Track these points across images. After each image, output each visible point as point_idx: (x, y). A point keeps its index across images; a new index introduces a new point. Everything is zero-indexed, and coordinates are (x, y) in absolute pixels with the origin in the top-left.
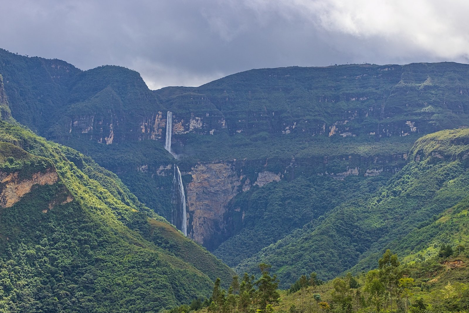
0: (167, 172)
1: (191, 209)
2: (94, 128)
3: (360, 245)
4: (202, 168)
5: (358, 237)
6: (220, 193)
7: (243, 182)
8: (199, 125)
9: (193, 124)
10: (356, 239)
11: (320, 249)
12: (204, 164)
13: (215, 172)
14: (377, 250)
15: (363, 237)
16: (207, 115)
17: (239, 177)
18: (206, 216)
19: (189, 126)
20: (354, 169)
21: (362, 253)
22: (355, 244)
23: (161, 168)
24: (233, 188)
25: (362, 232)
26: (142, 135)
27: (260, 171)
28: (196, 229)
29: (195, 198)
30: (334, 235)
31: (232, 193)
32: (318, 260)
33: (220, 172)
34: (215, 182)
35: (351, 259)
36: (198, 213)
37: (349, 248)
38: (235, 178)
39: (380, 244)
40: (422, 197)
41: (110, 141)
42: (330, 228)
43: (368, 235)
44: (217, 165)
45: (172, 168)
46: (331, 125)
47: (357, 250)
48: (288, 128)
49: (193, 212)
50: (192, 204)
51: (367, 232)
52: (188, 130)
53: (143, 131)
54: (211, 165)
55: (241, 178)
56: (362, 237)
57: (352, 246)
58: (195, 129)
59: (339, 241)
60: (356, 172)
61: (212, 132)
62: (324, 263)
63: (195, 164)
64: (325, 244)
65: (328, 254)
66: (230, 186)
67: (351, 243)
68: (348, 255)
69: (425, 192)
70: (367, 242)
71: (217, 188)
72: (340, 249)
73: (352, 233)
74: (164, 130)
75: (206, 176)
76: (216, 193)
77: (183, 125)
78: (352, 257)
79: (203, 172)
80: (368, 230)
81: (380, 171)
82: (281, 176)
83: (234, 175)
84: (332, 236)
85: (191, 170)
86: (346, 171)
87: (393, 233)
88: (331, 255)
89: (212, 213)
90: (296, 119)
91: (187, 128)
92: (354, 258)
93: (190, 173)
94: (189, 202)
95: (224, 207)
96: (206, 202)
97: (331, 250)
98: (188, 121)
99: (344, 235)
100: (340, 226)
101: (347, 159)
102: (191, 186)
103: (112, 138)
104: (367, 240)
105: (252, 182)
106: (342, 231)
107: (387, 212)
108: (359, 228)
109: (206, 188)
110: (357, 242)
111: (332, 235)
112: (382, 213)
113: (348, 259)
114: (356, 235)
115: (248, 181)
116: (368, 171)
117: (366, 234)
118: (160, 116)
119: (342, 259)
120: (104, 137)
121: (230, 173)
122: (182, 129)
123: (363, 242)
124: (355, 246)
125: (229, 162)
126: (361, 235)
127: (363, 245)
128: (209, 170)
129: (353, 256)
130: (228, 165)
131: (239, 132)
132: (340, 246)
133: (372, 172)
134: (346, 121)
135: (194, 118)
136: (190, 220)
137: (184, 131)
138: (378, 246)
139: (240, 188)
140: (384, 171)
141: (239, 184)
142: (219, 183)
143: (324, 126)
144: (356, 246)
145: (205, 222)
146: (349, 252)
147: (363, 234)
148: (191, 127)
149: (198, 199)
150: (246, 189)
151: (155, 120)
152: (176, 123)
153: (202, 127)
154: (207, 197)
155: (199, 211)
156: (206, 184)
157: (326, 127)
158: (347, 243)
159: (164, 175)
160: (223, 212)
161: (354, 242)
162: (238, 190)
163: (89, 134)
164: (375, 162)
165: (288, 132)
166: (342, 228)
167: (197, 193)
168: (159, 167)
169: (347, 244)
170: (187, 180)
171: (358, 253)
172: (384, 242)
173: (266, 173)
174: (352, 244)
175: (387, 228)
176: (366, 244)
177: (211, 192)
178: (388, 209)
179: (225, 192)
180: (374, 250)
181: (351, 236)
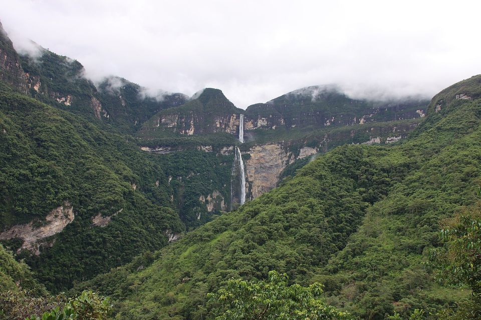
0: (229, 152)
1: (250, 180)
2: (177, 123)
3: (371, 191)
4: (258, 148)
5: (367, 178)
6: (273, 167)
7: (290, 157)
8: (265, 123)
9: (260, 123)
10: (364, 181)
11: (291, 198)
12: (260, 146)
13: (269, 151)
14: (403, 196)
15: (377, 178)
16: (271, 116)
17: (286, 154)
18: (264, 185)
19: (257, 124)
20: (376, 138)
21: (372, 203)
22: (362, 189)
23: (225, 149)
24: (283, 162)
25: (375, 171)
26: (217, 128)
27: (302, 147)
28: (255, 194)
29: (253, 172)
30: (325, 176)
31: (282, 167)
32: (280, 220)
33: (273, 151)
34: (269, 159)
35: (351, 216)
36: (257, 183)
37: (351, 196)
38: (284, 155)
39: (407, 185)
40: (459, 129)
41: (191, 132)
42: (320, 165)
43: (385, 174)
44: (270, 146)
45: (234, 149)
46: (361, 118)
47: (365, 200)
48: (328, 121)
49: (252, 182)
50: (251, 176)
51: (384, 170)
52: (256, 126)
53: (218, 126)
54: (265, 146)
55: (288, 154)
56: (375, 177)
57: (356, 193)
58: (262, 126)
59: (333, 185)
60: (378, 140)
61: (274, 128)
62: (290, 226)
63: (253, 146)
64: (303, 190)
65: (305, 208)
66: (280, 161)
67: (355, 189)
68: (347, 209)
69: (462, 123)
70: (383, 185)
71: (271, 164)
72: (333, 197)
73: (358, 172)
74: (238, 126)
75: (262, 154)
76: (271, 167)
77: (252, 123)
78: (354, 213)
79: (260, 152)
80: (385, 168)
81: (399, 138)
82: (317, 150)
83: (283, 153)
84: (320, 177)
85: (249, 151)
86: (369, 140)
87: (431, 166)
88: (309, 209)
89: (269, 183)
90: (334, 114)
91: (255, 126)
92: (357, 215)
93: (249, 153)
94: (248, 174)
95: (277, 177)
96: (264, 174)
97: (311, 199)
98: (256, 120)
99: (344, 175)
100: (336, 162)
101: (370, 131)
102: (250, 162)
103: (193, 131)
104: (383, 182)
105: (296, 156)
106: (341, 170)
107: (413, 149)
108: (370, 165)
109: (263, 164)
110: (365, 187)
111: (321, 175)
112: (406, 150)
113: (346, 217)
114: (365, 176)
115: (293, 156)
116: (388, 139)
117: (381, 172)
118: (235, 117)
119: (333, 216)
120: (185, 130)
121: (280, 152)
122: (252, 126)
123: (376, 186)
124: (361, 193)
125: (279, 143)
126: (373, 175)
127: (376, 191)
128: (264, 150)
129: (357, 211)
130: (278, 145)
131: (294, 126)
132: (332, 193)
133: (392, 140)
134: (371, 115)
135: (261, 119)
136: (250, 188)
137: (253, 128)
138: (404, 189)
139: (288, 161)
140: (402, 138)
141: (286, 159)
142: (272, 160)
143: (355, 119)
144: (364, 192)
145: (263, 189)
146: (350, 203)
147: (376, 173)
148: (259, 125)
149: (257, 172)
150: (292, 162)
151: (230, 119)
152: (247, 122)
153: (267, 124)
154: (264, 170)
155: (257, 181)
156: (262, 161)
157: (356, 120)
158: (349, 189)
159: (227, 154)
160: (277, 181)
161: (360, 186)
162: (286, 164)
163: (173, 128)
164: (394, 131)
165: (328, 124)
166: (342, 165)
167: (255, 168)
168: (222, 148)
169: (347, 190)
170: (246, 158)
171: (367, 204)
172: (415, 181)
173: (306, 149)
174: (357, 190)
175: (416, 163)
176: (381, 188)
177: (266, 167)
178: (414, 145)
179: (277, 166)
180: (395, 197)
181: (355, 178)
